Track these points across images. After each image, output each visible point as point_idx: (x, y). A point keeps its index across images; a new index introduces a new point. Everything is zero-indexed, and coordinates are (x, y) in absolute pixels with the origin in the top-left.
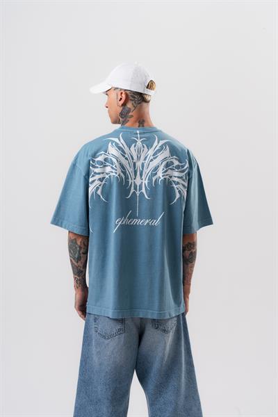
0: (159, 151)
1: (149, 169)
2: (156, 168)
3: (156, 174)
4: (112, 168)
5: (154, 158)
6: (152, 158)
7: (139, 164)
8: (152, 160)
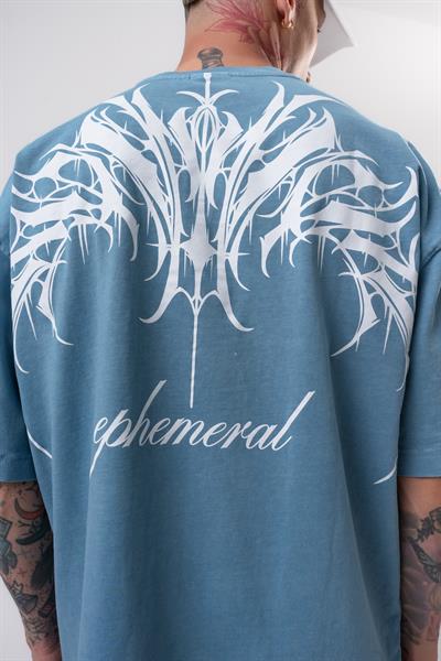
0: (288, 128)
1: (245, 202)
2: (275, 200)
3: (276, 221)
4: (85, 195)
5: (268, 158)
6: (257, 154)
7: (205, 182)
8: (257, 166)
